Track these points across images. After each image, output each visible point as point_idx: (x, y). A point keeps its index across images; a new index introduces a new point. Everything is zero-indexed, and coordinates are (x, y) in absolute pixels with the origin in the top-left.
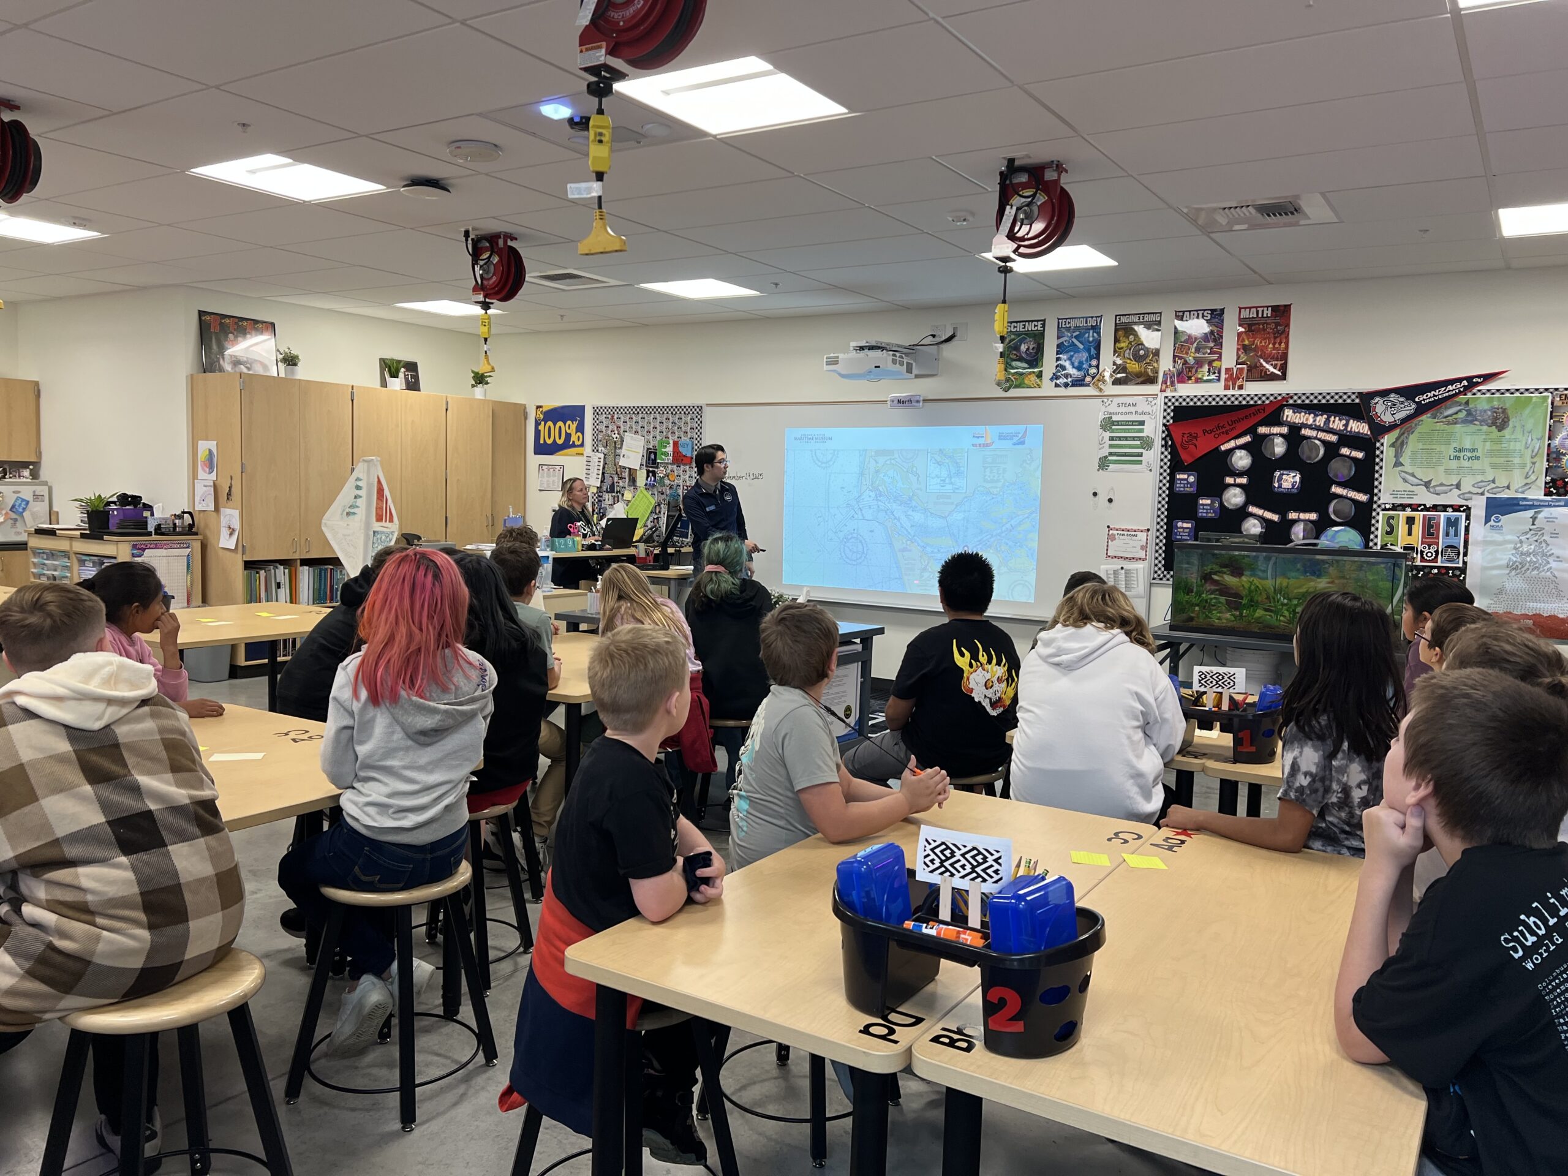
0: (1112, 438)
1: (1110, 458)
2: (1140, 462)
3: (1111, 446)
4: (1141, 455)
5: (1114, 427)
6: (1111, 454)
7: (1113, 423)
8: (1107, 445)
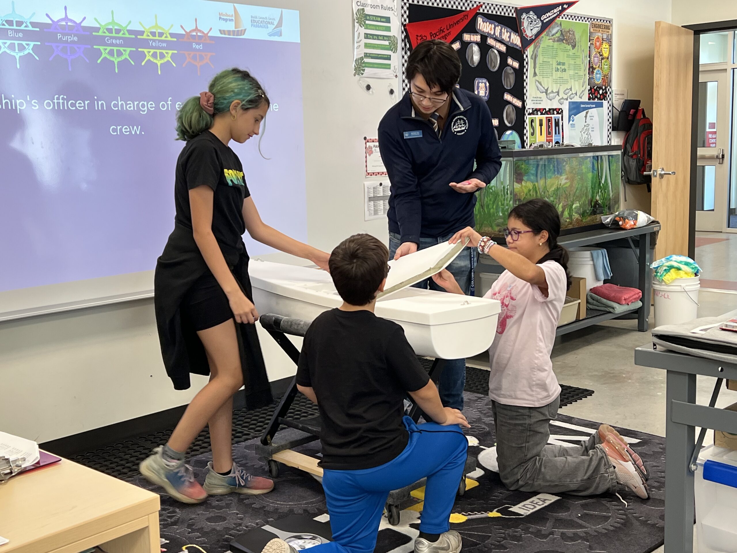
0: (367, 36)
1: (366, 60)
2: (388, 67)
3: (367, 46)
4: (389, 58)
5: (367, 22)
6: (367, 55)
7: (367, 17)
8: (362, 44)
